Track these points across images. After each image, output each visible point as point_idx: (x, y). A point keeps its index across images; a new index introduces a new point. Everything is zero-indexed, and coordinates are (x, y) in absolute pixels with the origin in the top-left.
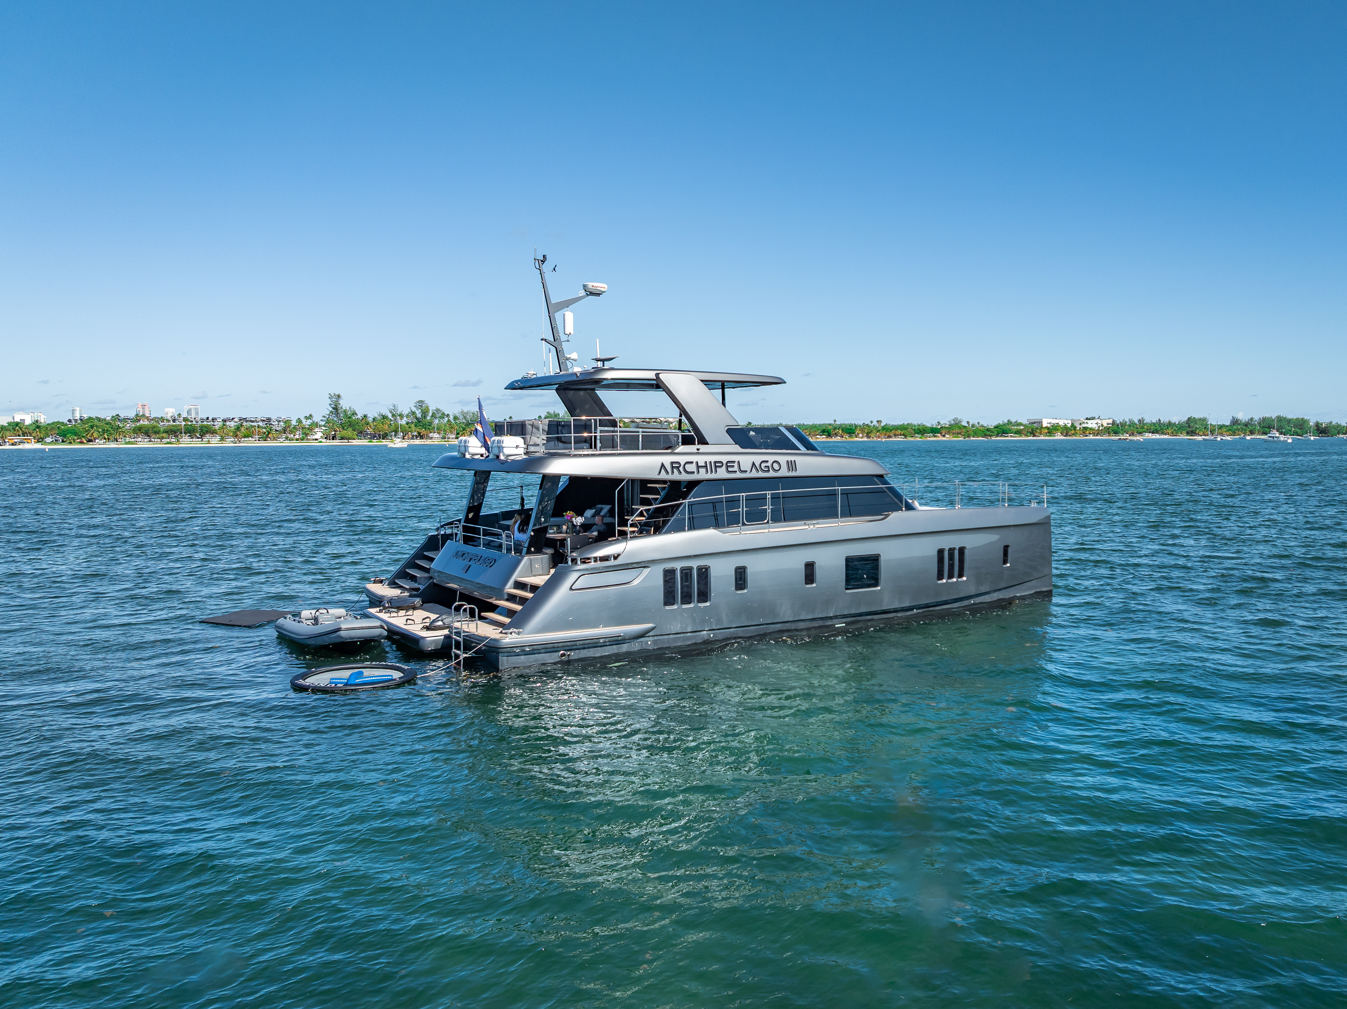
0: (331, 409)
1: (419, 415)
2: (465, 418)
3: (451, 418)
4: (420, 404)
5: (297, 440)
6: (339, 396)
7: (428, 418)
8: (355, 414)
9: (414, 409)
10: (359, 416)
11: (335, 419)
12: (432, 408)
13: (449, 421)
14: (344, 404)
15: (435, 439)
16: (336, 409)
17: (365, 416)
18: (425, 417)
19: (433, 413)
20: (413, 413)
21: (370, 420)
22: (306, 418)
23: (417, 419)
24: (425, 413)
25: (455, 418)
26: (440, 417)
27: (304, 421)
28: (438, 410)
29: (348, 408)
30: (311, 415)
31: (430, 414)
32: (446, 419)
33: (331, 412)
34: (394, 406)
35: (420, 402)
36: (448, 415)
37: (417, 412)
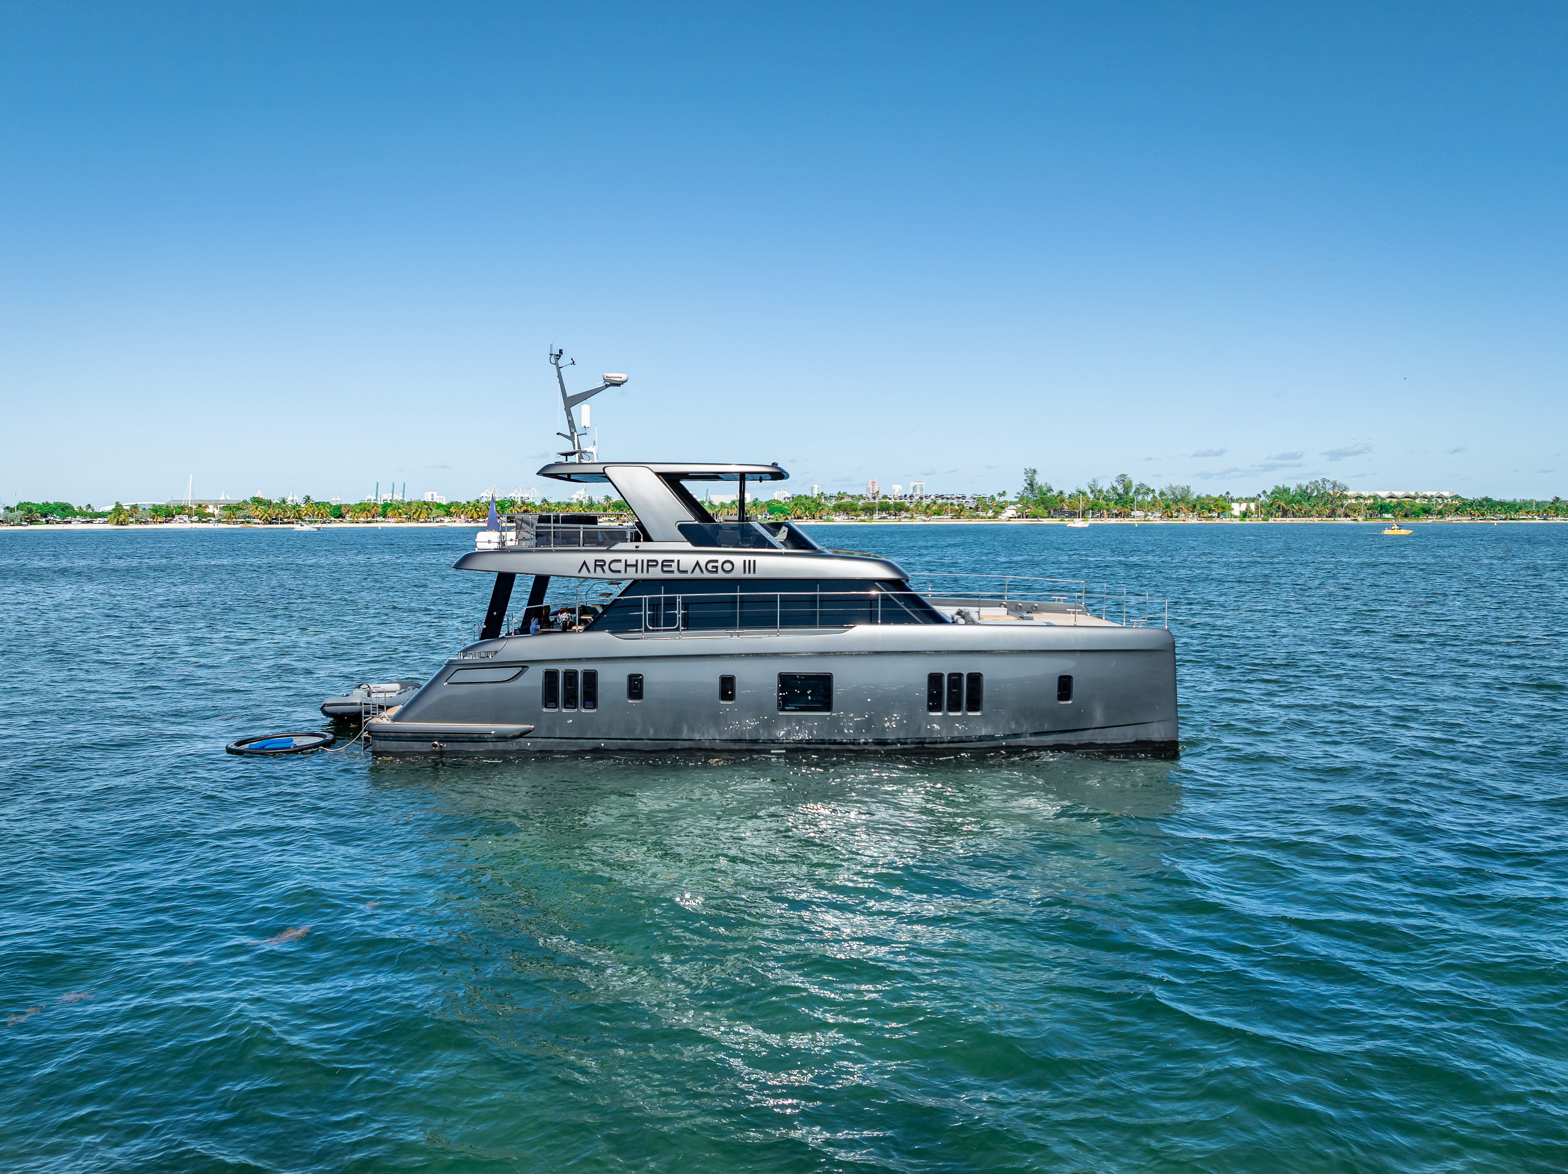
0: (1026, 485)
1: (1121, 491)
2: (1173, 494)
3: (1157, 494)
4: (1122, 478)
5: (989, 518)
6: (1035, 471)
7: (1131, 494)
8: (1050, 490)
9: (1115, 484)
10: (1055, 493)
11: (1030, 496)
12: (1135, 483)
13: (1154, 497)
14: (1040, 480)
15: (1137, 518)
16: (1031, 485)
17: (1061, 493)
18: (1127, 493)
19: (1138, 489)
20: (1114, 489)
21: (1066, 496)
22: (1000, 495)
23: (1118, 494)
24: (1127, 490)
25: (1162, 494)
26: (1144, 493)
27: (997, 498)
28: (1142, 485)
29: (1043, 484)
30: (1004, 492)
31: (1134, 490)
32: (1151, 495)
33: (1026, 488)
34: (1094, 481)
35: (1121, 476)
36: (1153, 491)
37: (1119, 488)
